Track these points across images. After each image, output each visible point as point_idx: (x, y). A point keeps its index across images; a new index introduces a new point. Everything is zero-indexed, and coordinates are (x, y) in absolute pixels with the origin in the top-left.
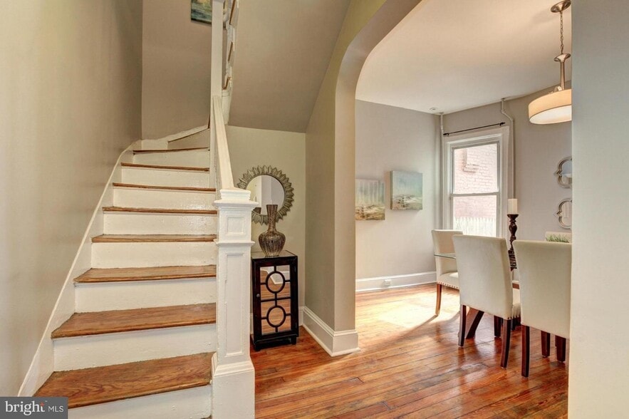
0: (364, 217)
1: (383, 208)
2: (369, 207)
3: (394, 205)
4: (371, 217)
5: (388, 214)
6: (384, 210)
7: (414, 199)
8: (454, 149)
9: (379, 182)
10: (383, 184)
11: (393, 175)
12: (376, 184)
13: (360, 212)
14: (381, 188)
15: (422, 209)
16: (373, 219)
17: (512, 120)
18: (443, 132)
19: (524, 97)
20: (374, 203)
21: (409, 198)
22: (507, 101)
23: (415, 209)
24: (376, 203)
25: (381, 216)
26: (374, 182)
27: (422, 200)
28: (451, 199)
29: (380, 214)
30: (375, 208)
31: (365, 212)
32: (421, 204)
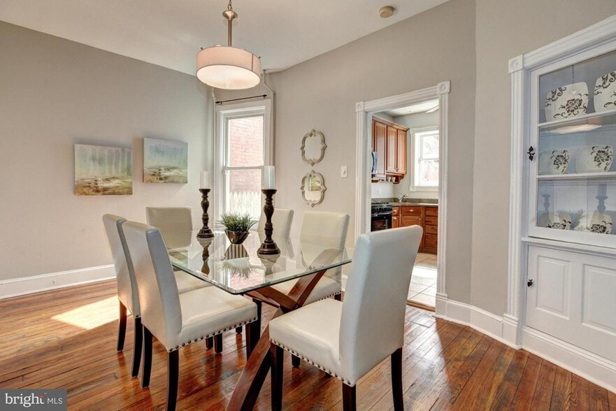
0: (98, 191)
1: (130, 180)
2: (107, 180)
3: (146, 178)
4: (110, 191)
5: (138, 187)
6: (131, 183)
7: (176, 171)
8: (227, 119)
9: (123, 150)
10: (129, 154)
11: (145, 142)
12: (118, 152)
13: (92, 185)
14: (126, 158)
15: (187, 182)
16: (114, 193)
17: (272, 93)
18: (215, 101)
19: (285, 71)
20: (114, 174)
21: (168, 169)
22: (270, 74)
23: (177, 182)
24: (120, 175)
25: (126, 190)
26: (114, 149)
27: (187, 173)
28: (223, 172)
29: (124, 188)
30: (117, 181)
31: (99, 185)
32: (186, 178)
